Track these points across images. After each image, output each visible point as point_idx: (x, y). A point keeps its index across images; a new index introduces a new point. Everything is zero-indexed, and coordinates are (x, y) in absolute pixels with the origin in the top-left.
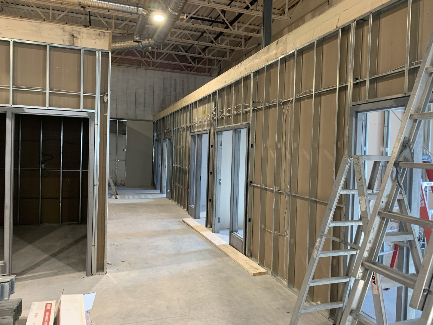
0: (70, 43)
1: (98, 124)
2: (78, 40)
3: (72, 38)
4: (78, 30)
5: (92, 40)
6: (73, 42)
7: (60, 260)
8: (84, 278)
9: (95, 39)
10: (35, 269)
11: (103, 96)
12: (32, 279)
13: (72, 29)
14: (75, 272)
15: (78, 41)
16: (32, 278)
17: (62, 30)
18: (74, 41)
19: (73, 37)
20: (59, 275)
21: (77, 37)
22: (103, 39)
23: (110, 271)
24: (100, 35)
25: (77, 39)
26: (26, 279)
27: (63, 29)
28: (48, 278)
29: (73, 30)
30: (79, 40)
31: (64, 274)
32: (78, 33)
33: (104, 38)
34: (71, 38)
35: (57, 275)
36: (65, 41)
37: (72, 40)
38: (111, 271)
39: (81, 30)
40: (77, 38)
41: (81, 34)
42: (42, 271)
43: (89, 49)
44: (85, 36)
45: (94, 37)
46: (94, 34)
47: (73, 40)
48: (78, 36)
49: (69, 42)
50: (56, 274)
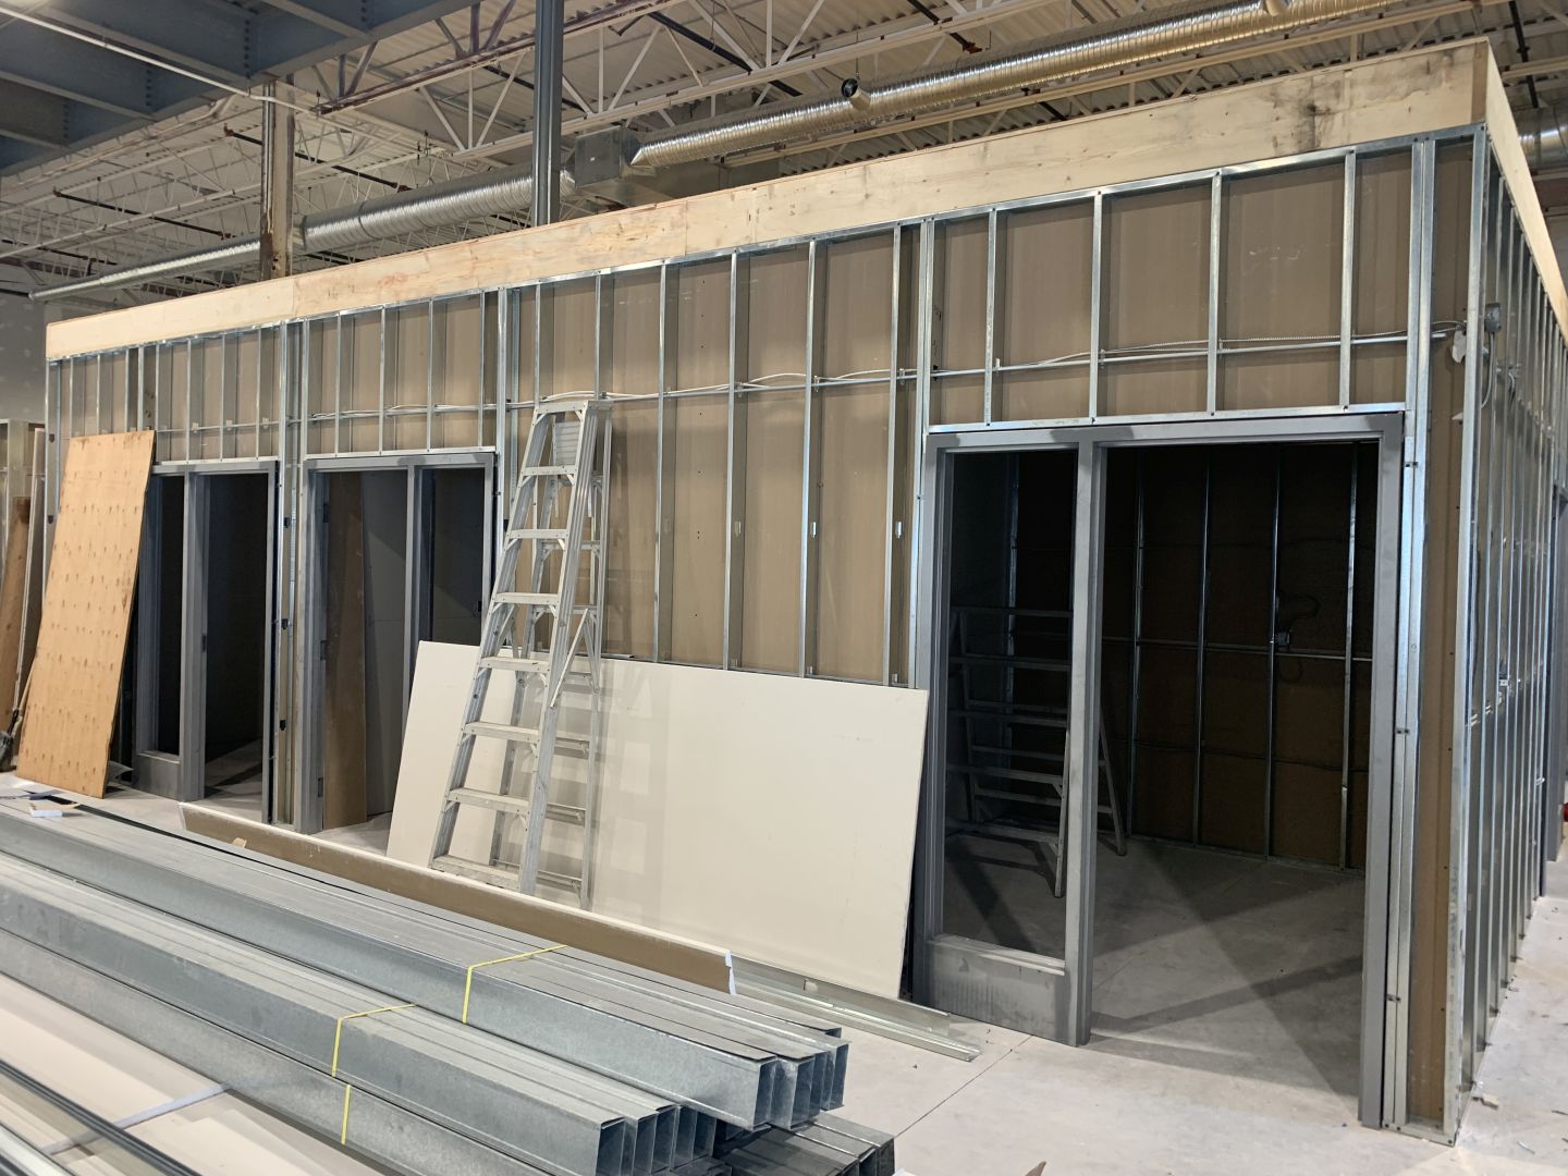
0: (1300, 142)
1: (1415, 464)
2: (1333, 119)
3: (1310, 119)
4: (1332, 79)
5: (1395, 101)
6: (1313, 134)
7: (1282, 1015)
8: (1344, 1125)
9: (1407, 95)
10: (1179, 1022)
11: (1443, 335)
12: (1152, 1058)
13: (1307, 87)
14: (1317, 1086)
15: (1332, 125)
16: (1155, 1054)
17: (1267, 100)
18: (1317, 132)
19: (1314, 116)
20: (1252, 1077)
21: (1328, 110)
22: (1444, 84)
23: (1478, 1138)
24: (1432, 69)
25: (1330, 117)
26: (1136, 1050)
27: (1272, 94)
28: (1208, 1075)
29: (1313, 87)
30: (1338, 118)
31: (1271, 1078)
32: (1332, 92)
33: (1448, 78)
34: (1305, 123)
35: (1245, 1076)
36: (1279, 141)
37: (1307, 128)
38: (1484, 1138)
39: (1348, 75)
40: (1328, 112)
41: (1346, 92)
42: (1200, 1040)
43: (1381, 143)
44: (1361, 92)
45: (1403, 85)
46: (1401, 76)
47: (1313, 127)
48: (1332, 103)
49: (1296, 141)
50: (1243, 1069)
